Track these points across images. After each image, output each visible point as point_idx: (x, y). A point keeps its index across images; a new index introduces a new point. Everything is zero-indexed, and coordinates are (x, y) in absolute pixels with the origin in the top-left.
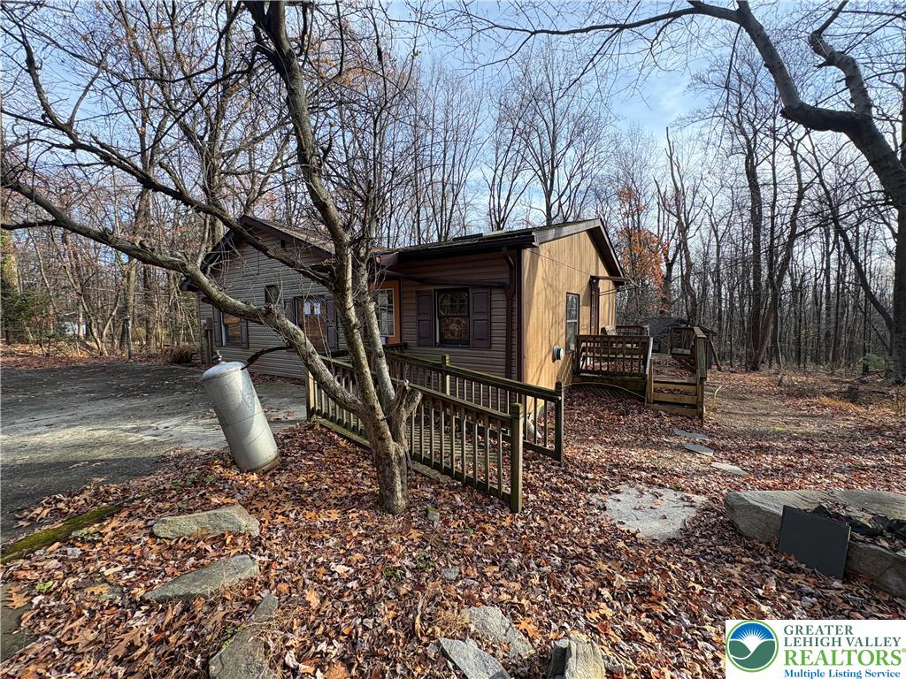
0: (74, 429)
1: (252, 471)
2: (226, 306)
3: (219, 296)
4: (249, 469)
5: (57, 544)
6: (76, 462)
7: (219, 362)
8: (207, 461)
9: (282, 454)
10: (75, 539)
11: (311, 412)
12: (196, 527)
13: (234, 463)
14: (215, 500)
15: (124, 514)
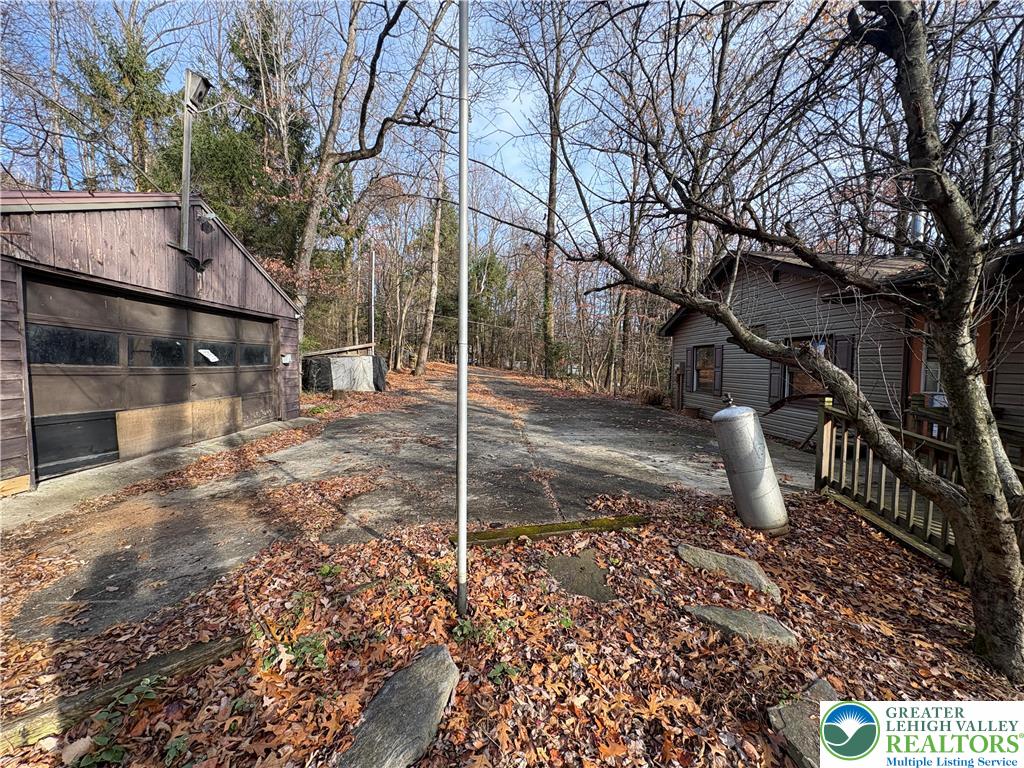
0: (599, 447)
1: (758, 530)
2: (754, 346)
3: (747, 335)
4: (754, 526)
5: (614, 532)
6: (607, 473)
7: (729, 406)
8: (711, 504)
9: (790, 523)
10: (625, 533)
11: (821, 482)
12: (714, 565)
13: (736, 514)
14: (725, 545)
15: (652, 527)
